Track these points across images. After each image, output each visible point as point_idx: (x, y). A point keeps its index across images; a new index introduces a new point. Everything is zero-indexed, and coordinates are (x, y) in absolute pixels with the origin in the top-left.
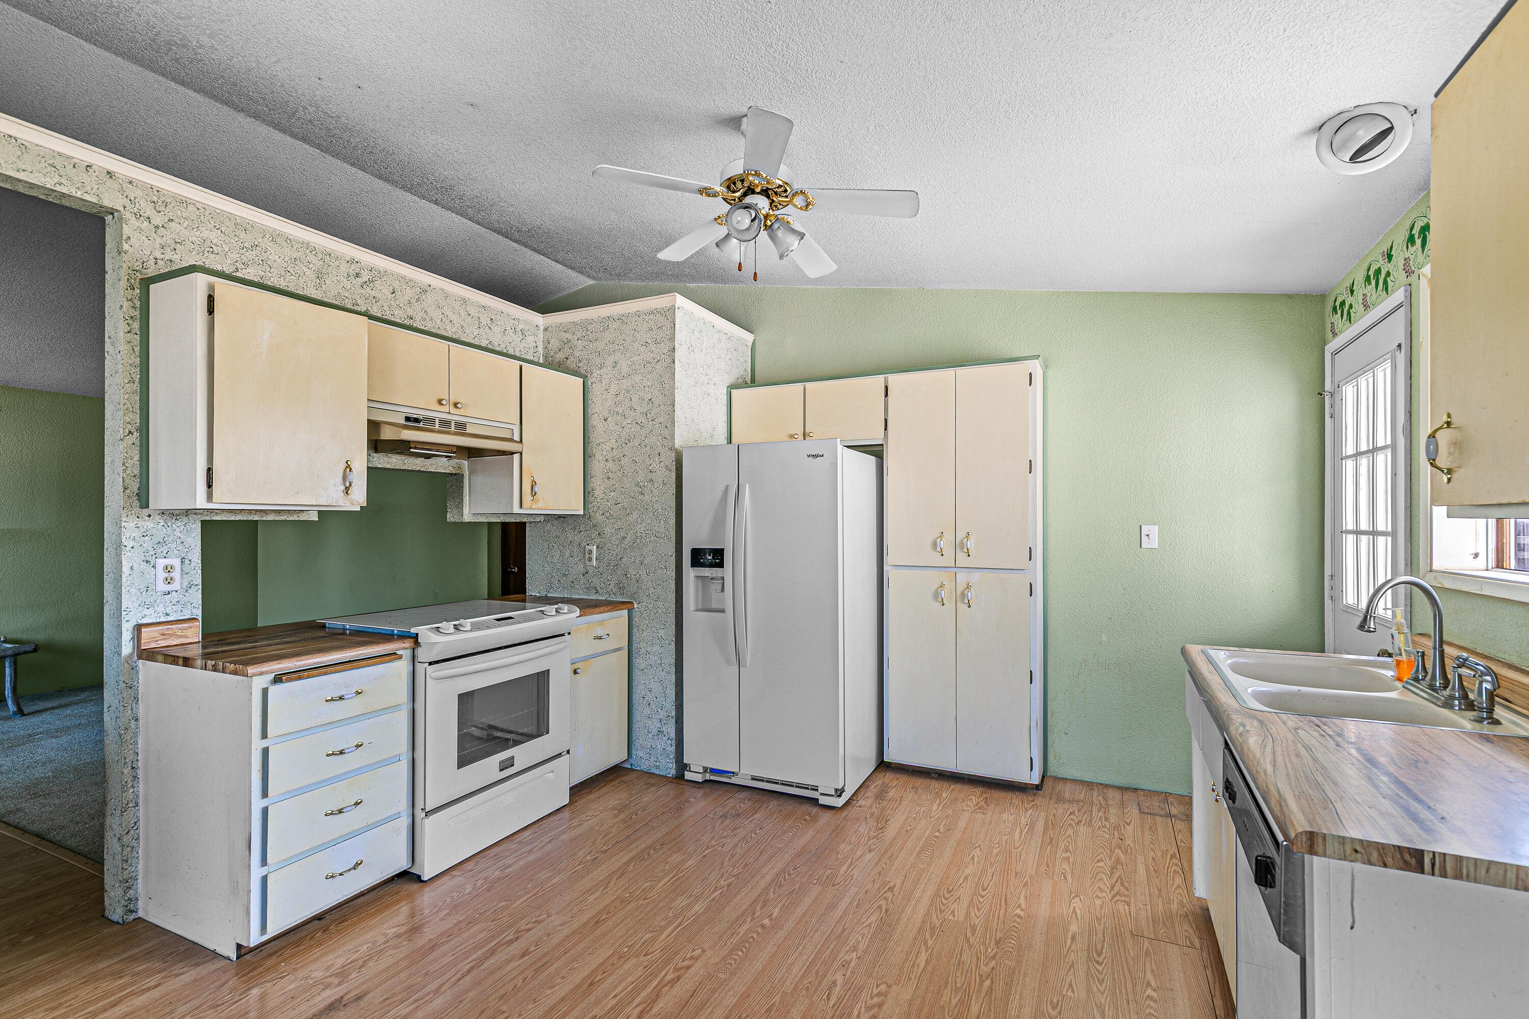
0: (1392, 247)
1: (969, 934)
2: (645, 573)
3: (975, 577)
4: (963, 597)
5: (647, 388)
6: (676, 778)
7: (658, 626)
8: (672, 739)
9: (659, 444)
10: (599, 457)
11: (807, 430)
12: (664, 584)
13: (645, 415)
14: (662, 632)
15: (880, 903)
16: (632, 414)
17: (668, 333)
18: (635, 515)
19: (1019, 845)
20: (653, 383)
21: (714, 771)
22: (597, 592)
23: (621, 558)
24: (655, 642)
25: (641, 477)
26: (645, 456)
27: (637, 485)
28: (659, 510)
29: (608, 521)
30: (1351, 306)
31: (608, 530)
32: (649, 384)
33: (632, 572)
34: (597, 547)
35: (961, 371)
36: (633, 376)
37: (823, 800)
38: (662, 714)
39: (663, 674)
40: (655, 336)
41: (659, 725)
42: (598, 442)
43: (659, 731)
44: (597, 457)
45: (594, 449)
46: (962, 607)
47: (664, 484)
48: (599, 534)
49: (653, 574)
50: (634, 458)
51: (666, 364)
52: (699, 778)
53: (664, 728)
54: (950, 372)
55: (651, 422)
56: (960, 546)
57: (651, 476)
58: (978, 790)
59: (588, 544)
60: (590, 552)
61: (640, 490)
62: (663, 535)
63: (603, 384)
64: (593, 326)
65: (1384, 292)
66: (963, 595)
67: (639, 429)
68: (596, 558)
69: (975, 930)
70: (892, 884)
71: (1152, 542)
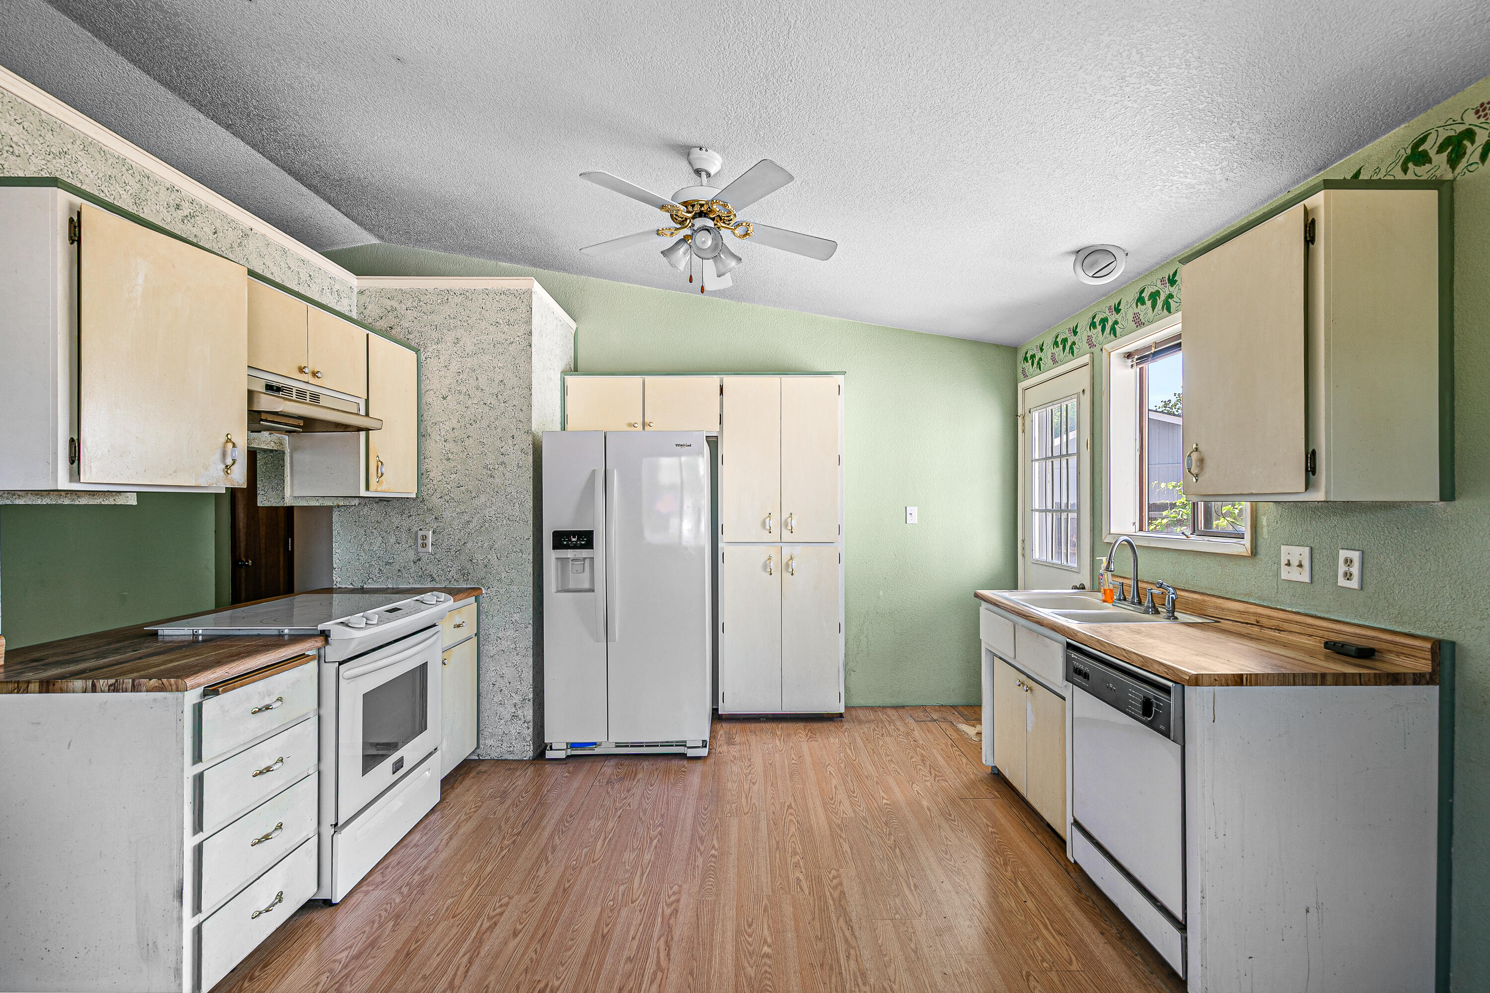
0: (1077, 326)
1: (865, 824)
2: (496, 557)
3: (797, 550)
4: (787, 567)
5: (497, 369)
6: (534, 759)
7: (512, 610)
8: (529, 722)
9: (512, 426)
10: (435, 436)
11: (647, 420)
12: (520, 567)
13: (495, 396)
14: (516, 617)
15: (789, 818)
16: (479, 393)
17: (523, 316)
18: (483, 498)
19: (855, 758)
20: (505, 365)
21: (574, 746)
22: (433, 580)
23: (465, 543)
24: (507, 626)
25: (490, 459)
26: (495, 439)
27: (486, 467)
28: (513, 493)
29: (447, 504)
30: (1040, 359)
31: (447, 514)
32: (500, 365)
33: (479, 557)
34: (434, 532)
35: (786, 379)
36: (479, 355)
37: (691, 753)
38: (517, 699)
39: (518, 658)
40: (508, 317)
41: (513, 710)
42: (434, 421)
43: (513, 716)
44: (433, 436)
45: (429, 428)
46: (787, 576)
47: (519, 467)
48: (435, 518)
49: (506, 558)
50: (482, 440)
51: (521, 347)
52: (562, 755)
53: (520, 712)
54: (775, 380)
55: (503, 404)
56: (784, 524)
57: (502, 458)
58: (801, 725)
59: (421, 530)
60: (424, 538)
61: (489, 472)
62: (518, 519)
63: (442, 360)
64: (427, 297)
65: (1071, 354)
66: (787, 565)
67: (488, 411)
68: (432, 544)
69: (867, 819)
70: (788, 803)
71: (913, 520)
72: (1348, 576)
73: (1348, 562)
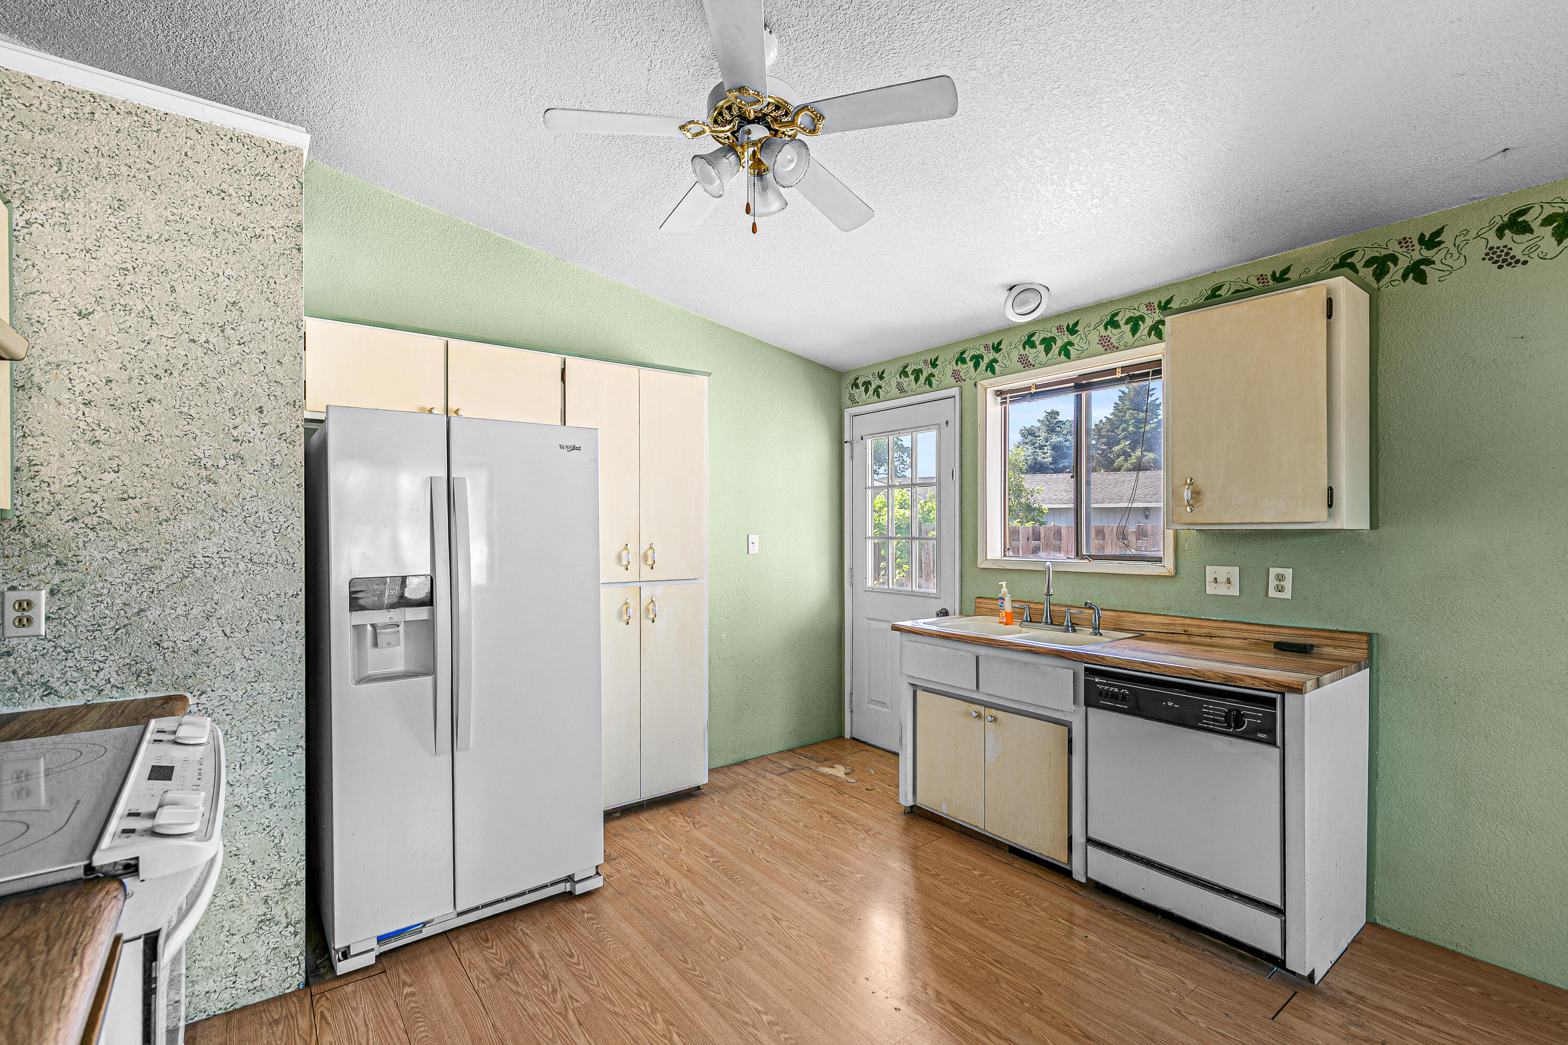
0: (936, 359)
2: (220, 633)
3: (659, 590)
4: (650, 613)
5: (222, 278)
6: (307, 984)
7: (259, 728)
8: (299, 922)
9: (259, 390)
11: (452, 406)
12: (276, 648)
13: (217, 330)
14: (270, 738)
16: (177, 318)
17: (284, 193)
18: (188, 522)
20: (242, 274)
21: (381, 939)
22: (49, 691)
23: (142, 610)
24: (248, 759)
25: (207, 447)
26: (220, 409)
27: (196, 461)
28: (260, 514)
29: (92, 535)
30: (879, 387)
31: (93, 554)
32: (228, 271)
33: (178, 635)
34: (52, 593)
35: (644, 371)
36: (179, 245)
37: (580, 889)
38: (269, 888)
39: (271, 813)
40: (248, 188)
41: (263, 909)
42: (52, 359)
43: (262, 921)
44: (49, 390)
45: (37, 373)
46: (647, 623)
47: (273, 465)
48: (58, 563)
49: (244, 633)
50: (185, 410)
51: (278, 248)
53: (277, 912)
54: (634, 370)
55: (236, 347)
56: (647, 559)
57: (235, 448)
58: (663, 810)
59: (13, 588)
60: (25, 605)
61: (204, 473)
62: (272, 560)
63: (76, 234)
64: (32, 93)
65: (927, 385)
66: (647, 609)
67: (200, 354)
68: (48, 618)
71: (754, 550)
72: (1280, 589)
73: (1280, 578)
